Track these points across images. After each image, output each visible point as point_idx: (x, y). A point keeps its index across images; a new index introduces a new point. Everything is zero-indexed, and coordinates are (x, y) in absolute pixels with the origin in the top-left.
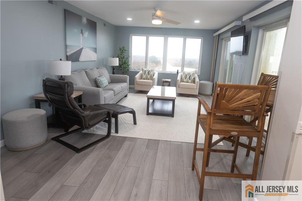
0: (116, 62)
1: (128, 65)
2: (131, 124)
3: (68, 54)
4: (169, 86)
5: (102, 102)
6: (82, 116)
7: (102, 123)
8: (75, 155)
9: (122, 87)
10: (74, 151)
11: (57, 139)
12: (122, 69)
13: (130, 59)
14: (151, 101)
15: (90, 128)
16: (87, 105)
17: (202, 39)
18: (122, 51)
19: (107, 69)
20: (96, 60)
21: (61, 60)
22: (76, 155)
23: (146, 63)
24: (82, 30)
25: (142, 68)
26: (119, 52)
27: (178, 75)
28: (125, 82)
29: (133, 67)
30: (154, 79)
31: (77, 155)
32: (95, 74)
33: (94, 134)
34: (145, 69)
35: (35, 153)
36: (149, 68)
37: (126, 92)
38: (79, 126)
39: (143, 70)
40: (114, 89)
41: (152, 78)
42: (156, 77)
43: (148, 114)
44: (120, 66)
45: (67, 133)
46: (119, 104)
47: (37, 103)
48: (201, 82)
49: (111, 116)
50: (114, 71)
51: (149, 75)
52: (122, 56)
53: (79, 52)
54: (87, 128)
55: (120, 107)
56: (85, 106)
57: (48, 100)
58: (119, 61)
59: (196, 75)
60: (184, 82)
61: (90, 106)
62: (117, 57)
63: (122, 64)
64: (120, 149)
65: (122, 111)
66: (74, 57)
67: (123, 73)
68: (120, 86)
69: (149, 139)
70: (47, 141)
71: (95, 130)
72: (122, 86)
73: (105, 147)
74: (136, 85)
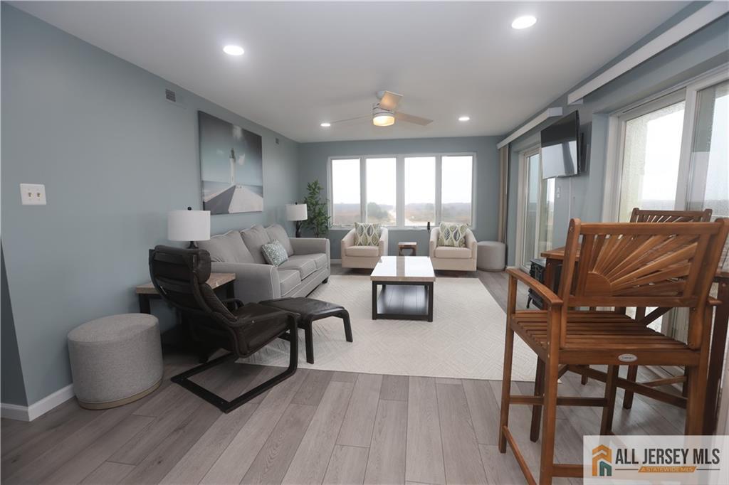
0: (302, 213)
1: (327, 219)
2: (341, 341)
3: (206, 199)
4: (414, 254)
5: (276, 295)
6: (233, 328)
7: (278, 340)
8: (218, 417)
9: (316, 263)
10: (219, 407)
11: (181, 380)
12: (314, 228)
13: (329, 205)
14: (380, 287)
15: (252, 352)
16: (244, 303)
17: (475, 156)
18: (314, 190)
19: (285, 229)
20: (262, 210)
21: (190, 209)
22: (220, 418)
23: (362, 212)
24: (233, 152)
25: (356, 223)
26: (307, 194)
27: (429, 233)
28: (323, 251)
29: (335, 223)
30: (382, 242)
31: (225, 418)
32: (261, 238)
33: (260, 366)
34: (362, 224)
35: (134, 414)
36: (369, 222)
37: (325, 272)
38: (227, 350)
39: (356, 226)
40: (301, 266)
41: (376, 242)
42: (384, 238)
43: (376, 316)
44: (310, 220)
45: (205, 366)
46: (313, 297)
47: (144, 303)
48: (481, 243)
49: (296, 324)
50: (299, 231)
51: (369, 235)
52: (314, 201)
53: (228, 196)
54: (245, 355)
55: (315, 304)
56: (240, 304)
57: (161, 294)
58: (308, 210)
59: (469, 231)
60: (443, 246)
61: (251, 305)
62: (305, 203)
63: (315, 217)
64: (319, 401)
65: (319, 312)
66: (218, 206)
67: (317, 235)
68: (312, 260)
69: (384, 375)
70: (161, 385)
71: (263, 355)
72: (316, 259)
73: (286, 397)
74: (344, 258)
